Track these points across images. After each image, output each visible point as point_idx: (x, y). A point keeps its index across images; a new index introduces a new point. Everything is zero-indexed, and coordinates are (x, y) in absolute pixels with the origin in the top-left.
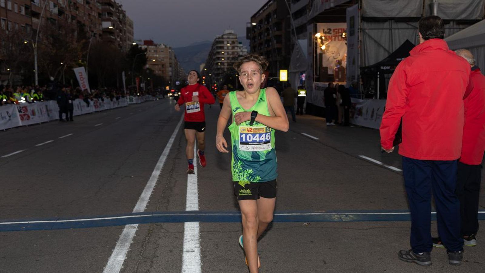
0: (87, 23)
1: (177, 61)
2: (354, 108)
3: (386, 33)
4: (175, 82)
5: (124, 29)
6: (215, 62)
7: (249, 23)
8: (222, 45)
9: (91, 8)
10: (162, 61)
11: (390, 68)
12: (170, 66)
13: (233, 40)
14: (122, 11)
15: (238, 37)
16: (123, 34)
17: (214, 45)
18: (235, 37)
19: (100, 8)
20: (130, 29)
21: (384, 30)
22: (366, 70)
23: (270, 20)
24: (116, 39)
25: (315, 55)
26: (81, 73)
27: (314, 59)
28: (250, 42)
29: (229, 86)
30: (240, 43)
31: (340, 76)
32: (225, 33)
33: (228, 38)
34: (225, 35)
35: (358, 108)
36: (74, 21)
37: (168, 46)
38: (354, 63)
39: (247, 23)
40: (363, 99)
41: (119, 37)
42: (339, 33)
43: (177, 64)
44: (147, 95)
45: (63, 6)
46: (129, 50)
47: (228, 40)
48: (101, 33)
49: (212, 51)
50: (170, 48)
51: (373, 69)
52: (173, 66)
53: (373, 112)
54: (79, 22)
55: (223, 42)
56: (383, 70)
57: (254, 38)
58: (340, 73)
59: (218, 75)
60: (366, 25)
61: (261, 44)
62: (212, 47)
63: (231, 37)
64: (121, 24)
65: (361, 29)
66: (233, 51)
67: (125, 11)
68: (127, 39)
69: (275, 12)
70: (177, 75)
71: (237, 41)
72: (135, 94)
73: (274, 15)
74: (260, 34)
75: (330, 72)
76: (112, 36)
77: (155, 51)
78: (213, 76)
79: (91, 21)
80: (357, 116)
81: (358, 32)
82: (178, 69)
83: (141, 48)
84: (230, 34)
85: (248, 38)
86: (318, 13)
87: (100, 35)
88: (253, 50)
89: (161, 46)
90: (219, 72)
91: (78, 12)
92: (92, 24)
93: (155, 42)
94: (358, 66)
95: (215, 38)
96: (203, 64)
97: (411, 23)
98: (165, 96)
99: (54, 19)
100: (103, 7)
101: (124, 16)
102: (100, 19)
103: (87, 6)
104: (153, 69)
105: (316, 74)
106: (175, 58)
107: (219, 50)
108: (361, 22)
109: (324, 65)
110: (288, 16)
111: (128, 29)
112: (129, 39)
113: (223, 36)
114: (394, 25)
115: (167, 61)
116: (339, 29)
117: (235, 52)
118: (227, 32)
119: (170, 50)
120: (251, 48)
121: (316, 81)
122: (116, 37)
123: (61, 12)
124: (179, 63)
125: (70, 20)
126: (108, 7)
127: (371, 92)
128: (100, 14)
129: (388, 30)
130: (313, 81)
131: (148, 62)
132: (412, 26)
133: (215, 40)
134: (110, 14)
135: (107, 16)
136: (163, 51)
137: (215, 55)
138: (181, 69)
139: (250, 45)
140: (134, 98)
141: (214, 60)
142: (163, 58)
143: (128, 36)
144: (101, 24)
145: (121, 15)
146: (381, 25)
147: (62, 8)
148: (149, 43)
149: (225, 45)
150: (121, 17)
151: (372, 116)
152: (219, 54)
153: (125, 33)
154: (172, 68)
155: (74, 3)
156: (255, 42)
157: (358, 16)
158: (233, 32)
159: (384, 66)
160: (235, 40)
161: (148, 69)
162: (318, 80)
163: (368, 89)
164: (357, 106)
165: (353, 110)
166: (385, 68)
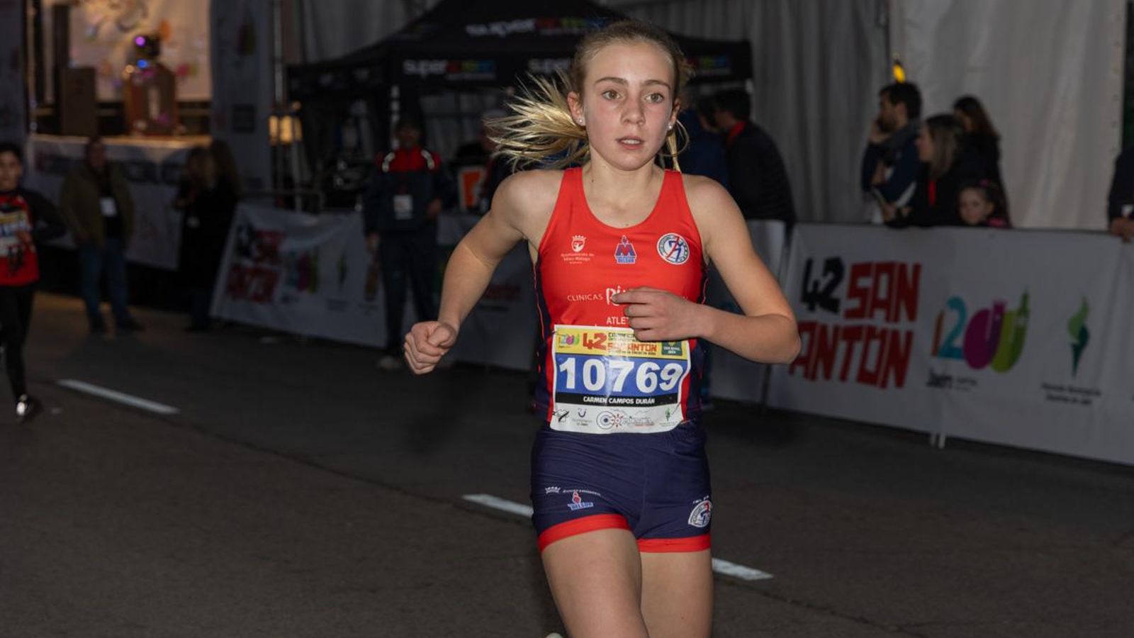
2: (271, 253)
11: (449, 69)
22: (326, 80)
25: (31, 12)
27: (31, 31)
31: (154, 110)
35: (292, 254)
40: (306, 209)
51: (363, 74)
56: (416, 77)
58: (154, 94)
75: (106, 92)
80: (292, 291)
94: (273, 61)
105: (40, 97)
109: (79, 57)
121: (39, 131)
127: (347, 181)
130: (28, 130)
159: (417, 57)
162: (51, 125)
163: (332, 164)
164: (288, 246)
165: (266, 265)
166: (424, 68)
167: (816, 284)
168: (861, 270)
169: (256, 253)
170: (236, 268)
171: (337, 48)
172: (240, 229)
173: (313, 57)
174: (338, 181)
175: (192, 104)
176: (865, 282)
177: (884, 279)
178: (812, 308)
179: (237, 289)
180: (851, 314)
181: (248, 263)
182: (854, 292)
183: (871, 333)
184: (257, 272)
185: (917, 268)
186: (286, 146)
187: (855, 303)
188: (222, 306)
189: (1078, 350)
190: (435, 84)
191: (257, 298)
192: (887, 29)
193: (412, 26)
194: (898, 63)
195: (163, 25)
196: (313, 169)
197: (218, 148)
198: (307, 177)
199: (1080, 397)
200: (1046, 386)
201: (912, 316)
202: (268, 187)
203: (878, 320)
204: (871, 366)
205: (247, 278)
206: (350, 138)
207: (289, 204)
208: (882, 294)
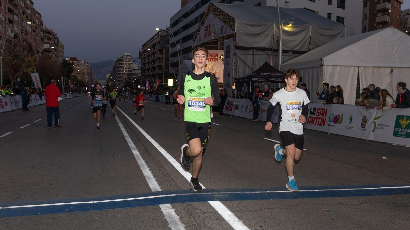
0: (33, 44)
1: (92, 71)
2: (232, 104)
3: (250, 57)
4: (91, 85)
5: (58, 50)
6: (118, 73)
7: (141, 49)
8: (122, 62)
9: (36, 35)
10: (83, 71)
11: (258, 79)
12: (88, 75)
13: (129, 59)
14: (57, 37)
15: (132, 57)
16: (57, 52)
17: (117, 62)
18: (131, 57)
19: (42, 35)
20: (62, 49)
21: (249, 55)
22: (240, 80)
23: (155, 47)
24: (52, 56)
26: (35, 76)
28: (141, 61)
29: (128, 88)
30: (134, 61)
32: (124, 55)
33: (127, 58)
34: (124, 56)
35: (235, 105)
36: (25, 43)
37: (86, 62)
38: (229, 75)
39: (140, 49)
40: (237, 98)
41: (55, 55)
42: (213, 56)
43: (92, 73)
44: (75, 93)
45: (17, 32)
46: (61, 63)
47: (126, 59)
48: (43, 51)
49: (115, 66)
50: (88, 63)
51: (246, 80)
52: (90, 74)
53: (247, 107)
54: (28, 43)
55: (123, 60)
56: (254, 80)
57: (144, 58)
59: (119, 81)
60: (238, 52)
61: (149, 62)
62: (116, 63)
63: (128, 57)
64: (56, 47)
65: (235, 54)
66: (130, 66)
67: (59, 38)
68: (60, 56)
69: (159, 42)
70: (92, 80)
71: (132, 60)
72: (68, 92)
73: (158, 44)
74: (148, 56)
76: (50, 53)
77: (77, 65)
78: (116, 81)
79: (36, 43)
80: (235, 110)
81: (233, 56)
82: (93, 76)
83: (69, 62)
84: (128, 55)
85: (140, 58)
86: (201, 43)
87: (42, 53)
88: (143, 66)
89: (82, 61)
90: (120, 79)
91: (27, 37)
92: (37, 45)
93: (78, 59)
94: (233, 78)
95: (118, 57)
96: (108, 74)
97: (265, 51)
98: (86, 94)
99: (11, 41)
100: (44, 34)
101: (58, 41)
102: (42, 42)
103: (34, 33)
104: (77, 76)
106: (91, 69)
107: (121, 66)
108: (235, 49)
110: (168, 46)
111: (61, 50)
112: (62, 57)
113: (123, 56)
114: (255, 52)
115: (85, 71)
116: (213, 54)
117: (131, 67)
118: (126, 54)
119: (88, 64)
120: (142, 65)
122: (53, 54)
123: (16, 36)
124: (93, 73)
125: (22, 42)
126: (47, 34)
128: (42, 39)
129: (251, 55)
131: (74, 72)
132: (266, 53)
133: (118, 59)
134: (49, 39)
135: (47, 41)
136: (83, 65)
137: (117, 68)
138: (95, 76)
139: (141, 63)
140: (68, 94)
141: (117, 72)
142: (83, 69)
143: (60, 54)
144: (43, 46)
145: (56, 40)
146: (247, 52)
147: (17, 34)
148: (74, 59)
149: (125, 62)
150: (56, 42)
151: (246, 110)
152: (120, 68)
153: (58, 52)
154: (89, 76)
155: (25, 31)
156: (144, 61)
157: (233, 46)
158: (129, 54)
159: (254, 78)
160: (131, 59)
161: (73, 76)
163: (240, 92)
164: (234, 103)
165: (231, 106)
166: (255, 79)
167: (312, 111)
168: (319, 109)
169: (230, 104)
170: (227, 106)
171: (241, 76)
172: (227, 101)
173: (238, 77)
174: (241, 95)
175: (219, 83)
176: (319, 111)
177: (322, 111)
178: (311, 115)
179: (227, 109)
180: (317, 115)
181: (228, 106)
182: (317, 112)
183: (320, 118)
184: (229, 107)
185: (327, 109)
186: (234, 89)
187: (318, 114)
188: (224, 111)
189: (350, 122)
190: (256, 81)
191: (229, 110)
192: (322, 75)
193: (253, 73)
194: (324, 80)
195: (216, 72)
196: (238, 93)
197: (225, 89)
198: (237, 94)
199: (351, 128)
200: (345, 126)
201: (326, 116)
202: (231, 95)
203: (321, 116)
204: (320, 123)
205: (228, 108)
206: (243, 89)
207: (234, 97)
208: (322, 113)
